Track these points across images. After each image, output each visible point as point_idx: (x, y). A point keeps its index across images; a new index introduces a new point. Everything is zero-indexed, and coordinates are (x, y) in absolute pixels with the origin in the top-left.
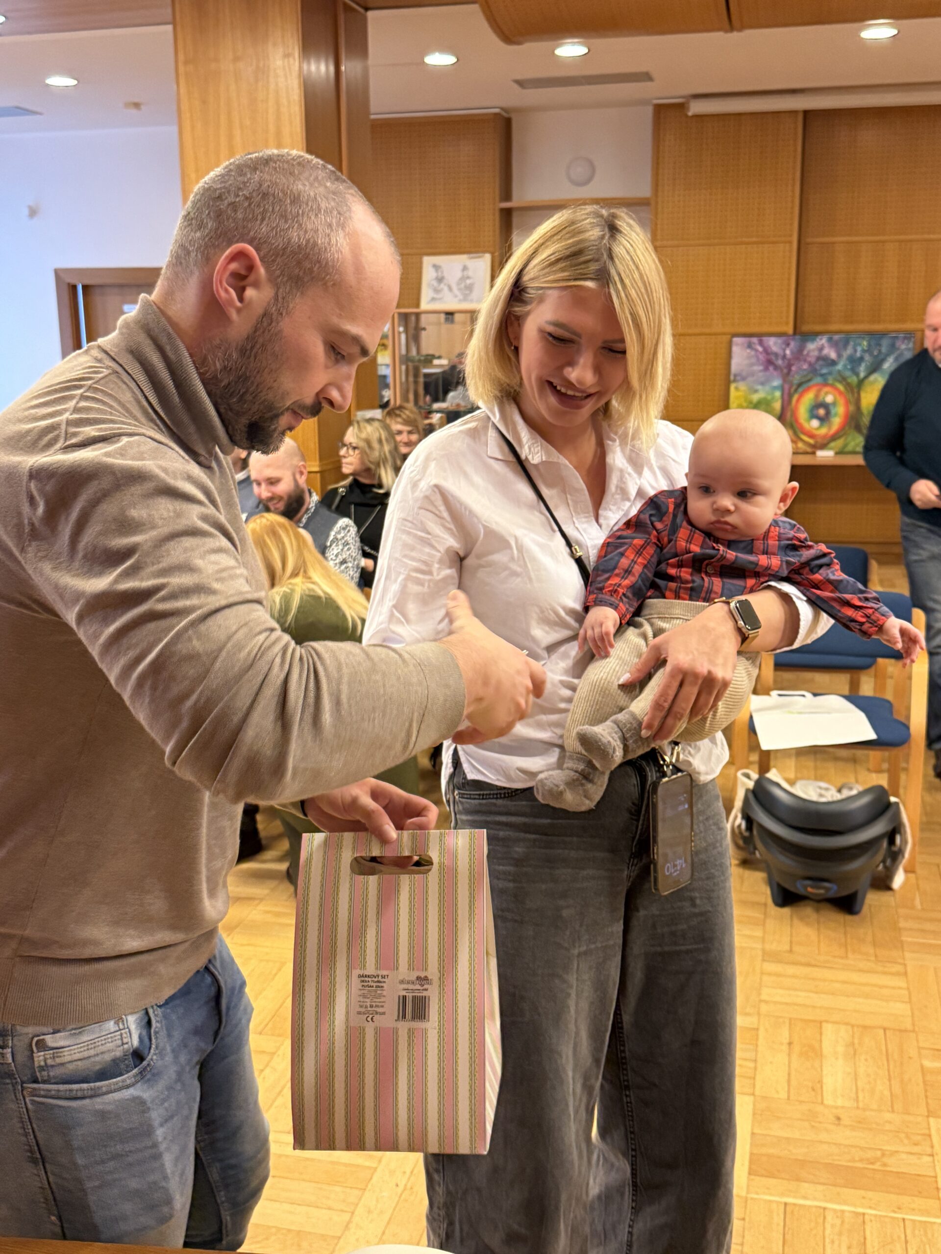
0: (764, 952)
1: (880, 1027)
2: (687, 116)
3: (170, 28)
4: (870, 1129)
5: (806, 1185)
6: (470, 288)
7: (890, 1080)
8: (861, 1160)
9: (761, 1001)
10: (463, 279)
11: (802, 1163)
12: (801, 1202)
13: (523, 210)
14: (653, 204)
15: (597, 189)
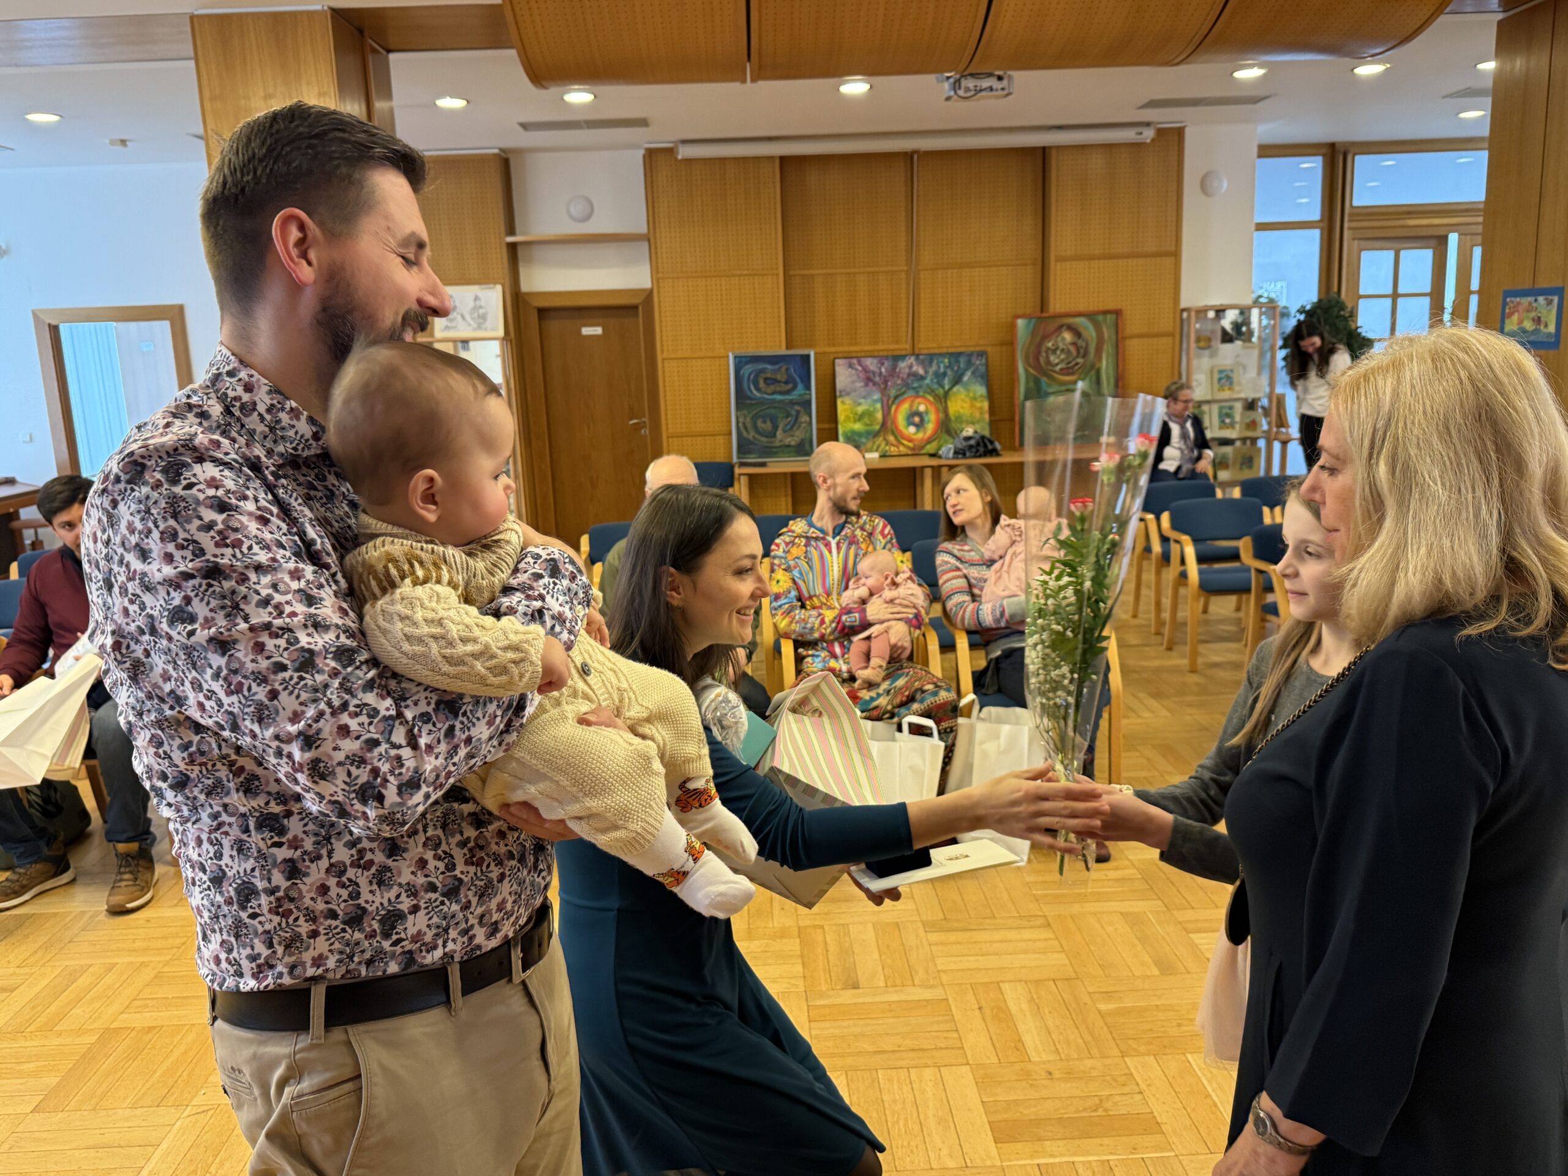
0: (924, 924)
1: (1049, 980)
2: (676, 159)
3: (192, 64)
4: (1081, 1078)
5: (1048, 1143)
6: (483, 317)
7: (1077, 1028)
8: (1085, 1110)
9: (938, 971)
10: (476, 308)
11: (1038, 1122)
12: (1051, 1160)
13: (528, 244)
14: (652, 241)
15: (598, 225)
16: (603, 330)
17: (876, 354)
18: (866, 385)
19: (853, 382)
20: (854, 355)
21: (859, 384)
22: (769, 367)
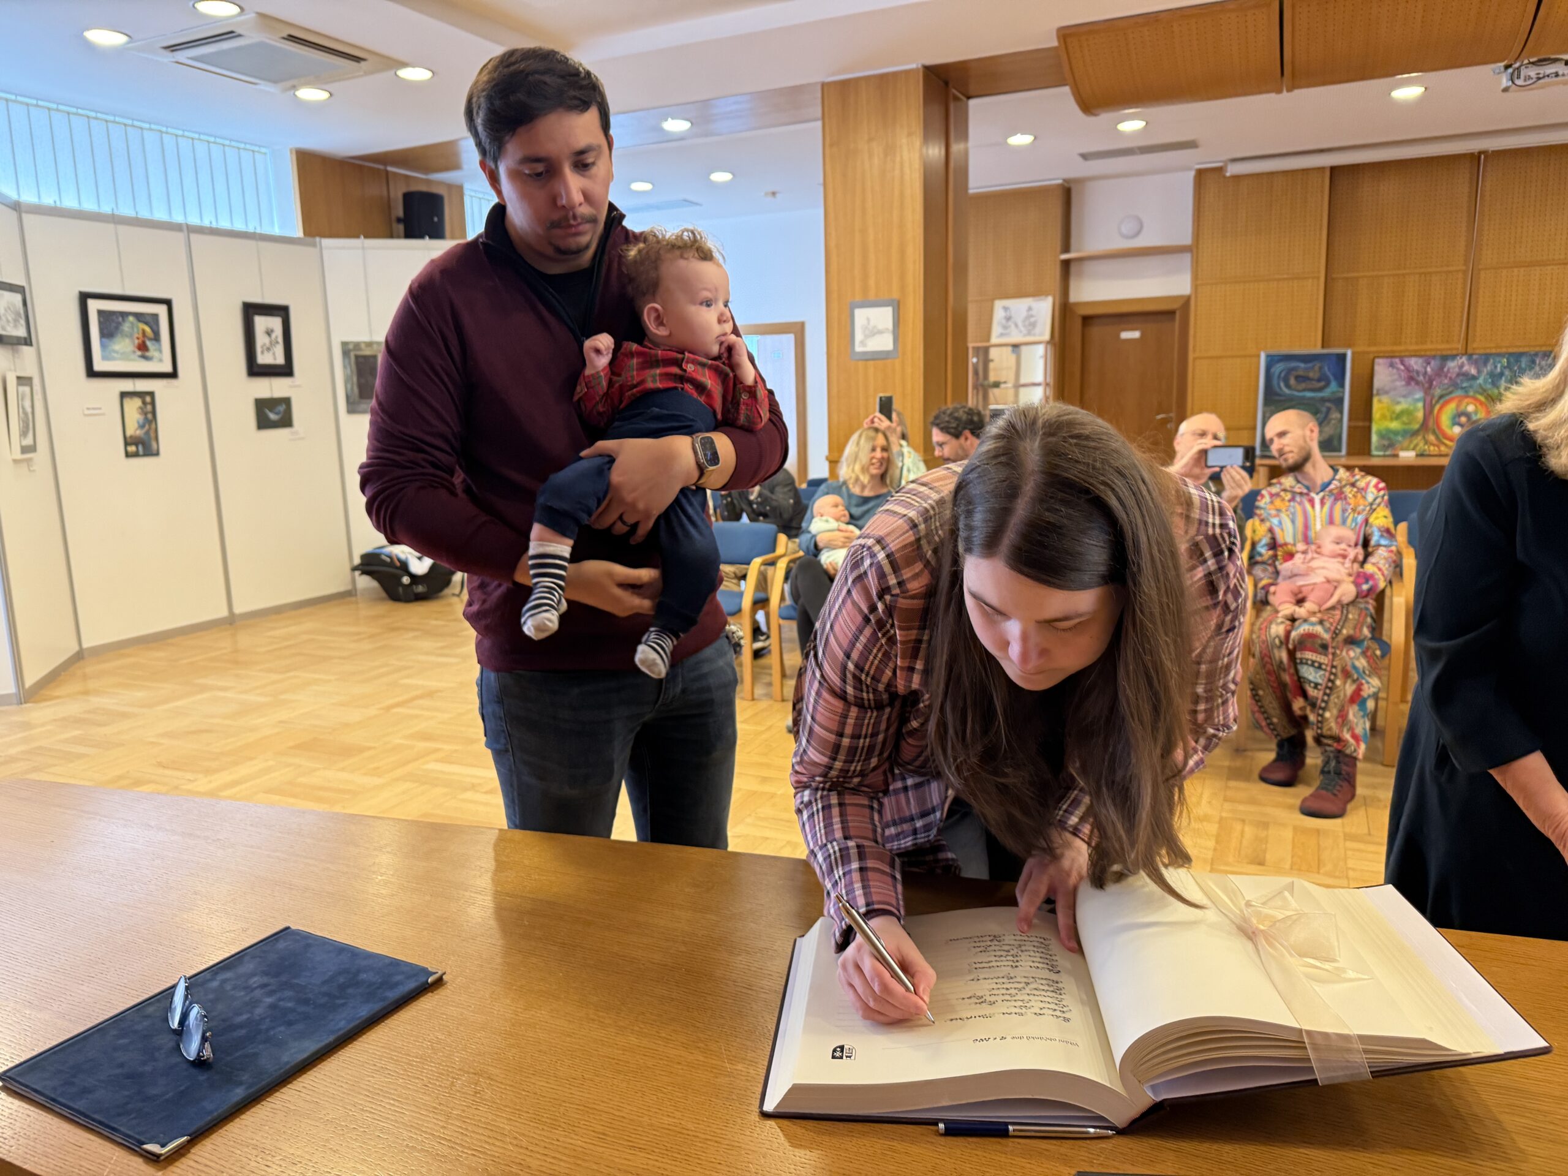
2: (1224, 177)
6: (1033, 325)
10: (1028, 317)
13: (1080, 260)
14: (1195, 250)
15: (1144, 241)
16: (1143, 335)
17: (1423, 353)
18: (1408, 384)
19: (1393, 381)
20: (1397, 354)
21: (1400, 384)
22: (1302, 365)
